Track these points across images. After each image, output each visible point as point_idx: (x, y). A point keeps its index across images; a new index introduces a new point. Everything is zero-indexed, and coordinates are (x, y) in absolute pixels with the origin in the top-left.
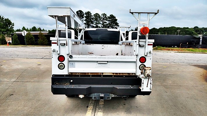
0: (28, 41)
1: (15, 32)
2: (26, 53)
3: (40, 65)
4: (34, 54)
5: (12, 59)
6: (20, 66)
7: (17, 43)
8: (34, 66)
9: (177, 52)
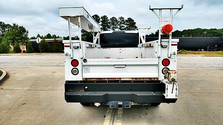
0: (43, 49)
1: (29, 40)
2: (41, 61)
3: (54, 72)
4: (49, 61)
5: (26, 67)
6: (34, 74)
7: (31, 51)
8: (48, 74)
9: (204, 55)
